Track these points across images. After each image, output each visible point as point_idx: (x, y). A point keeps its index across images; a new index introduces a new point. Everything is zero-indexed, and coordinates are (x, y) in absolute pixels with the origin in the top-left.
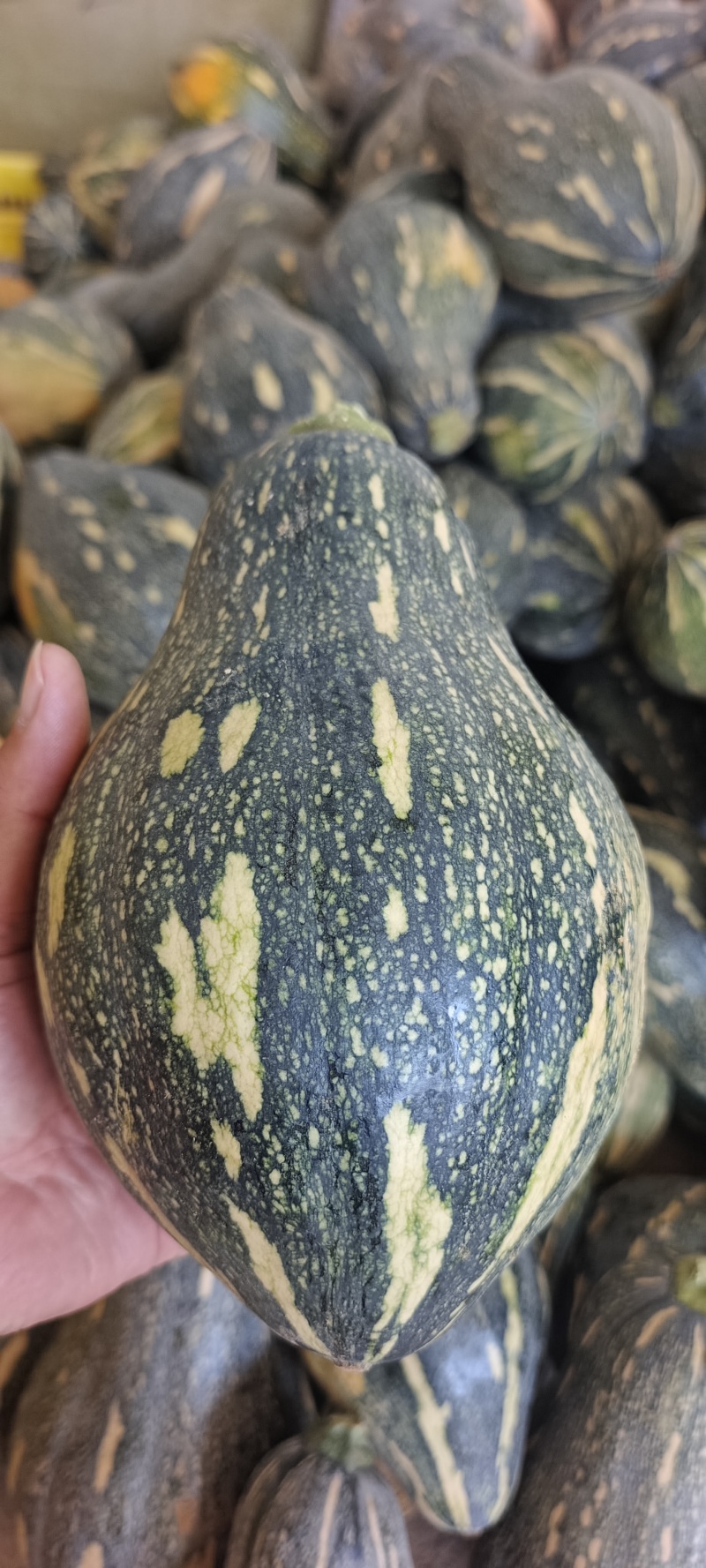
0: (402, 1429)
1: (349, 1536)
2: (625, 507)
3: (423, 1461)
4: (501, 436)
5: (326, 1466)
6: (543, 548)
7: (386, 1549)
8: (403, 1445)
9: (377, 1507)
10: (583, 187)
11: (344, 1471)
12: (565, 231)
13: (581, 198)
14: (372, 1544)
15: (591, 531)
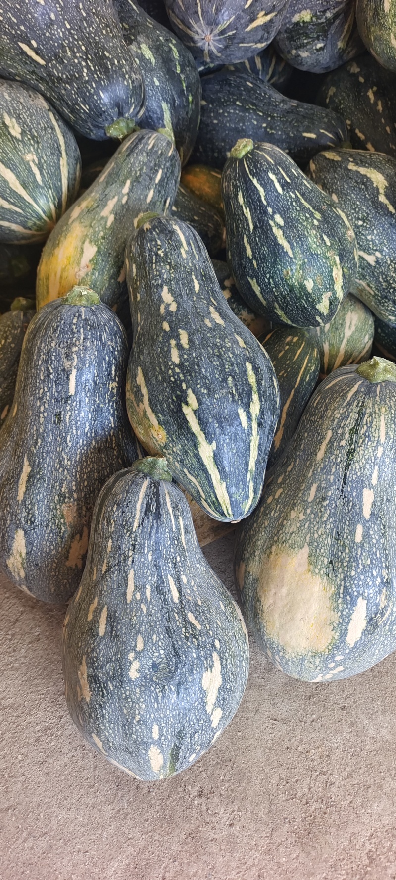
0: (191, 460)
1: (153, 508)
5: (141, 475)
7: (176, 518)
8: (191, 470)
9: (170, 497)
11: (151, 478)
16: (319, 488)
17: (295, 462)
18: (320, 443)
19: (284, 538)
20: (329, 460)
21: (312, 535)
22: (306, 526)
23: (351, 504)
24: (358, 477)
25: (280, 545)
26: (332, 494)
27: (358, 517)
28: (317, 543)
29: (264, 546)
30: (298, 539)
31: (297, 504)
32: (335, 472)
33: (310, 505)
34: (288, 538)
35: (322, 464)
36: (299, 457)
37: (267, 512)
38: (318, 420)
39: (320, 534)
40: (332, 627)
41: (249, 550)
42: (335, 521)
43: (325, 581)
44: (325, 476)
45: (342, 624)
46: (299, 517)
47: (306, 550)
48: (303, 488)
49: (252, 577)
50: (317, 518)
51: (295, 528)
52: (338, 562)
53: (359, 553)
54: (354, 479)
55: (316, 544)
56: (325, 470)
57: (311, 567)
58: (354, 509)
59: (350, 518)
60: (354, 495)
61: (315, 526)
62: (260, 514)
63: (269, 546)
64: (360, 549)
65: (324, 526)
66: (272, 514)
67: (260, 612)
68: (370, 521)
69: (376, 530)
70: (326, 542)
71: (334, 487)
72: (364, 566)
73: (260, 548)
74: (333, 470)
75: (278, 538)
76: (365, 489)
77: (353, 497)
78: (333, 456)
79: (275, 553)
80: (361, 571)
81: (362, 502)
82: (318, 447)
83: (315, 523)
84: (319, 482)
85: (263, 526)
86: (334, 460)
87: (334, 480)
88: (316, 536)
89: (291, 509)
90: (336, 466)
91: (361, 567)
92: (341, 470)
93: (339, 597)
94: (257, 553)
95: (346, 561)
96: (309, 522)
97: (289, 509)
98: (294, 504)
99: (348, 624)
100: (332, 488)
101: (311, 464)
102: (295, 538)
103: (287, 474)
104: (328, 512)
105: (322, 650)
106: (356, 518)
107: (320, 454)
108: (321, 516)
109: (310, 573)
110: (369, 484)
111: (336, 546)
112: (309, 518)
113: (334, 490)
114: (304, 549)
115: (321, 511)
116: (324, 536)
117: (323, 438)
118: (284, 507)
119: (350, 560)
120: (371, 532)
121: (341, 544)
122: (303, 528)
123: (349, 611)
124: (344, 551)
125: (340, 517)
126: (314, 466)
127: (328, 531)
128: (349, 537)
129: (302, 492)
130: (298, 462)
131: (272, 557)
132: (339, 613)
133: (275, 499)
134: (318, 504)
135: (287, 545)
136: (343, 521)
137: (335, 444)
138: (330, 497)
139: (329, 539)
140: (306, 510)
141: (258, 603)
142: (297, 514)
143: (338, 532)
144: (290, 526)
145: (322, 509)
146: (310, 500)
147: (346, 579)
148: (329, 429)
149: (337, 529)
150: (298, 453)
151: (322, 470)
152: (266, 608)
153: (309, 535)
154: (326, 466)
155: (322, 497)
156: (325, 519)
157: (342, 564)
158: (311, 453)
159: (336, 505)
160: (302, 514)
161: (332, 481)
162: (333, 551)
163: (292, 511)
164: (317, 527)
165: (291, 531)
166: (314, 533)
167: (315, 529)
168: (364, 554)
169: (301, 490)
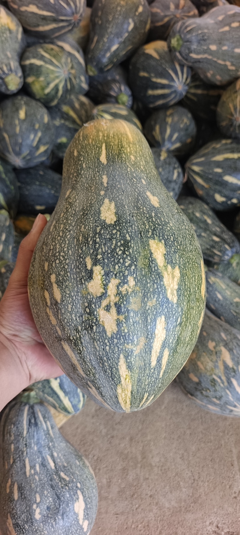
0: (47, 390)
1: (33, 421)
2: (82, 104)
3: (56, 397)
4: (33, 83)
5: (23, 404)
6: (58, 122)
7: (46, 422)
8: (49, 394)
9: (41, 412)
11: (29, 404)
14: (41, 422)
15: (72, 114)
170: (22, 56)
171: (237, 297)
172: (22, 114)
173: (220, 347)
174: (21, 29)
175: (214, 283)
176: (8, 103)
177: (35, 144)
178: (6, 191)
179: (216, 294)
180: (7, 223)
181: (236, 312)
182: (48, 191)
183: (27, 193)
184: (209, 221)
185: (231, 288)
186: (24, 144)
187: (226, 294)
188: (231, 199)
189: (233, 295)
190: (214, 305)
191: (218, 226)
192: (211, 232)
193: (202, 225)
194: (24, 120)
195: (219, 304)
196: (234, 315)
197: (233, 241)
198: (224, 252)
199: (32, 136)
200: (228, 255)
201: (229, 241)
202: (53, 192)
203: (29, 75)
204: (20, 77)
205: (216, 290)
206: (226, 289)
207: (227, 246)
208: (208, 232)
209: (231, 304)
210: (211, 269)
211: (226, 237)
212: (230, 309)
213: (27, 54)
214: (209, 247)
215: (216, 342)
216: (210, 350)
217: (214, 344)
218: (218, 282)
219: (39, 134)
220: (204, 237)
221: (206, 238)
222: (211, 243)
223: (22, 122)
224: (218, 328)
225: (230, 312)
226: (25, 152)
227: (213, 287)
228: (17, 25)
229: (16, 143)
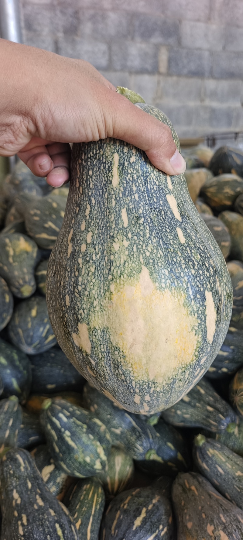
4: (44, 287)
10: (50, 224)
12: (48, 235)
13: (50, 227)
16: (129, 211)
17: (90, 204)
18: (110, 170)
19: (119, 272)
20: (126, 181)
21: (144, 255)
22: (135, 250)
23: (163, 213)
24: (158, 187)
25: (118, 281)
26: (143, 211)
27: (173, 221)
28: (152, 259)
29: (100, 292)
30: (133, 265)
31: (115, 235)
32: (137, 190)
33: (128, 229)
34: (123, 269)
35: (122, 188)
36: (93, 195)
37: (88, 259)
38: (98, 152)
39: (150, 250)
40: (194, 332)
41: (84, 306)
42: (158, 233)
43: (173, 291)
44: (129, 197)
45: (201, 323)
46: (124, 246)
47: (145, 271)
48: (113, 219)
49: (99, 331)
50: (141, 238)
51: (125, 257)
52: (177, 268)
53: (189, 252)
54: (155, 189)
55: (151, 261)
56: (127, 192)
57: (157, 284)
58: (167, 215)
59: (167, 225)
60: (162, 204)
61: (142, 246)
62: (81, 266)
63: (106, 288)
64: (188, 248)
65: (150, 242)
66: (94, 258)
67: (122, 360)
68: (183, 222)
69: (191, 228)
70: (159, 256)
71: (142, 203)
72: (197, 262)
73: (96, 296)
74: (135, 189)
75: (113, 275)
76: (167, 196)
77: (162, 206)
78: (129, 176)
79: (117, 291)
80: (197, 267)
81: (169, 207)
82: (110, 175)
83: (141, 243)
84: (126, 206)
85: (90, 274)
86: (131, 179)
87: (139, 197)
88: (148, 254)
89: (112, 243)
90: (135, 184)
91: (196, 263)
92: (141, 185)
93: (191, 299)
94: (95, 303)
95: (184, 264)
96: (135, 246)
97: (110, 244)
98: (112, 238)
99: (205, 321)
100: (140, 205)
101: (110, 194)
102: (130, 265)
103: (88, 217)
104: (148, 227)
105: (190, 360)
106: (172, 223)
107: (115, 181)
108: (143, 233)
109: (158, 291)
110: (168, 190)
111: (168, 255)
112: (133, 242)
113: (143, 206)
114: (142, 271)
115: (141, 230)
116: (155, 251)
117: (111, 164)
118: (102, 245)
119: (185, 262)
120: (189, 231)
121: (172, 251)
122: (132, 253)
123: (203, 308)
124: (177, 255)
125: (160, 228)
126: (114, 194)
127: (155, 245)
128: (175, 242)
129: (114, 222)
130: (94, 201)
131: (115, 297)
132: (196, 315)
133: (90, 244)
134: (135, 225)
135: (125, 276)
136: (164, 230)
137: (126, 163)
138: (143, 213)
139: (160, 251)
140: (126, 236)
141: (116, 353)
142: (120, 244)
143: (164, 242)
144: (119, 257)
145: (142, 228)
146: (126, 225)
147: (190, 279)
148: (114, 153)
149: (162, 239)
150: (90, 194)
151: (124, 194)
152: (127, 351)
153: (141, 256)
154: (126, 187)
155: (136, 217)
156: (148, 235)
157: (181, 268)
158: (105, 184)
159: (151, 219)
160: (125, 241)
161: (137, 199)
162: (168, 260)
163: (114, 244)
164: (144, 246)
165: (122, 261)
166: (145, 253)
167: (144, 248)
168: (193, 251)
169: (112, 222)
170: (36, 268)
171: (239, 470)
172: (34, 313)
173: (219, 531)
174: (36, 249)
175: (213, 456)
176: (24, 305)
177: (44, 335)
178: (19, 376)
179: (216, 468)
180: (15, 409)
181: (239, 488)
182: (57, 371)
183: (39, 374)
184: (202, 391)
185: (231, 460)
186: (35, 336)
187: (227, 468)
188: (220, 368)
189: (234, 468)
190: (217, 480)
191: (211, 396)
192: (204, 402)
193: (195, 396)
194: (36, 317)
195: (221, 479)
196: (238, 491)
197: (227, 411)
198: (219, 422)
199: (41, 329)
200: (223, 425)
201: (222, 410)
202: (62, 371)
203: (41, 282)
204: (33, 286)
205: (216, 463)
206: (226, 461)
207: (221, 416)
208: (202, 402)
209: (234, 478)
210: (209, 440)
211: (219, 406)
212: (233, 485)
213: (40, 267)
214: (205, 417)
215: (214, 525)
216: (209, 535)
217: (212, 528)
218: (217, 454)
219: (48, 327)
220: (199, 407)
221: (201, 408)
222: (206, 413)
223: (34, 318)
224: (217, 509)
225: (235, 488)
226: (36, 342)
227: (212, 461)
228: (33, 247)
229: (28, 336)
